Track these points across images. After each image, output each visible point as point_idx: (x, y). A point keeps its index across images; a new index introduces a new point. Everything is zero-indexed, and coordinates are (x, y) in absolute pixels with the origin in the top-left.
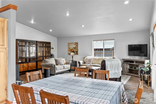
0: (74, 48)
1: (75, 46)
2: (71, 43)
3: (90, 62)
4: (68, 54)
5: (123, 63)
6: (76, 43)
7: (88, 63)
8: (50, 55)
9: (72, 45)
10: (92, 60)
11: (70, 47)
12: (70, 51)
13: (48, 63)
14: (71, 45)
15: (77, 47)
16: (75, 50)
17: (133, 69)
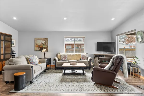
0: (43, 44)
1: (44, 41)
2: (39, 39)
3: (65, 59)
4: (35, 51)
5: (94, 58)
6: (45, 39)
7: (63, 60)
8: (10, 52)
9: (40, 40)
10: (67, 57)
11: (37, 43)
12: (37, 47)
13: (18, 64)
14: (38, 40)
15: (46, 43)
16: (44, 46)
17: (103, 62)
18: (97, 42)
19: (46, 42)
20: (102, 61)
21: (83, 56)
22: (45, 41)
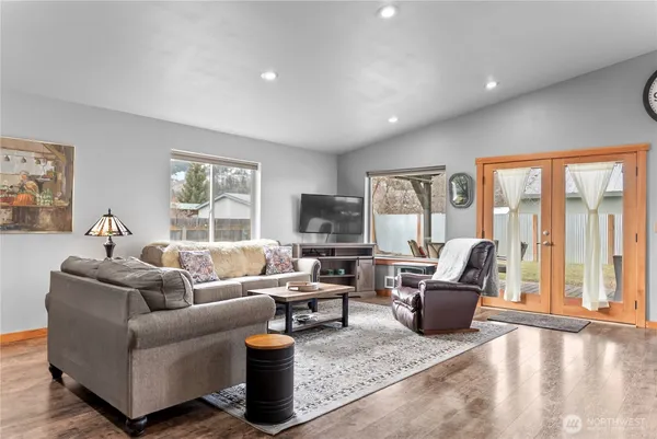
0: (40, 185)
1: (50, 166)
3: (210, 271)
6: (58, 148)
7: (203, 277)
9: (16, 156)
10: (212, 262)
15: (60, 176)
16: (43, 200)
17: (332, 276)
18: (303, 195)
19: (58, 169)
20: (327, 273)
21: (276, 253)
22: (56, 163)
